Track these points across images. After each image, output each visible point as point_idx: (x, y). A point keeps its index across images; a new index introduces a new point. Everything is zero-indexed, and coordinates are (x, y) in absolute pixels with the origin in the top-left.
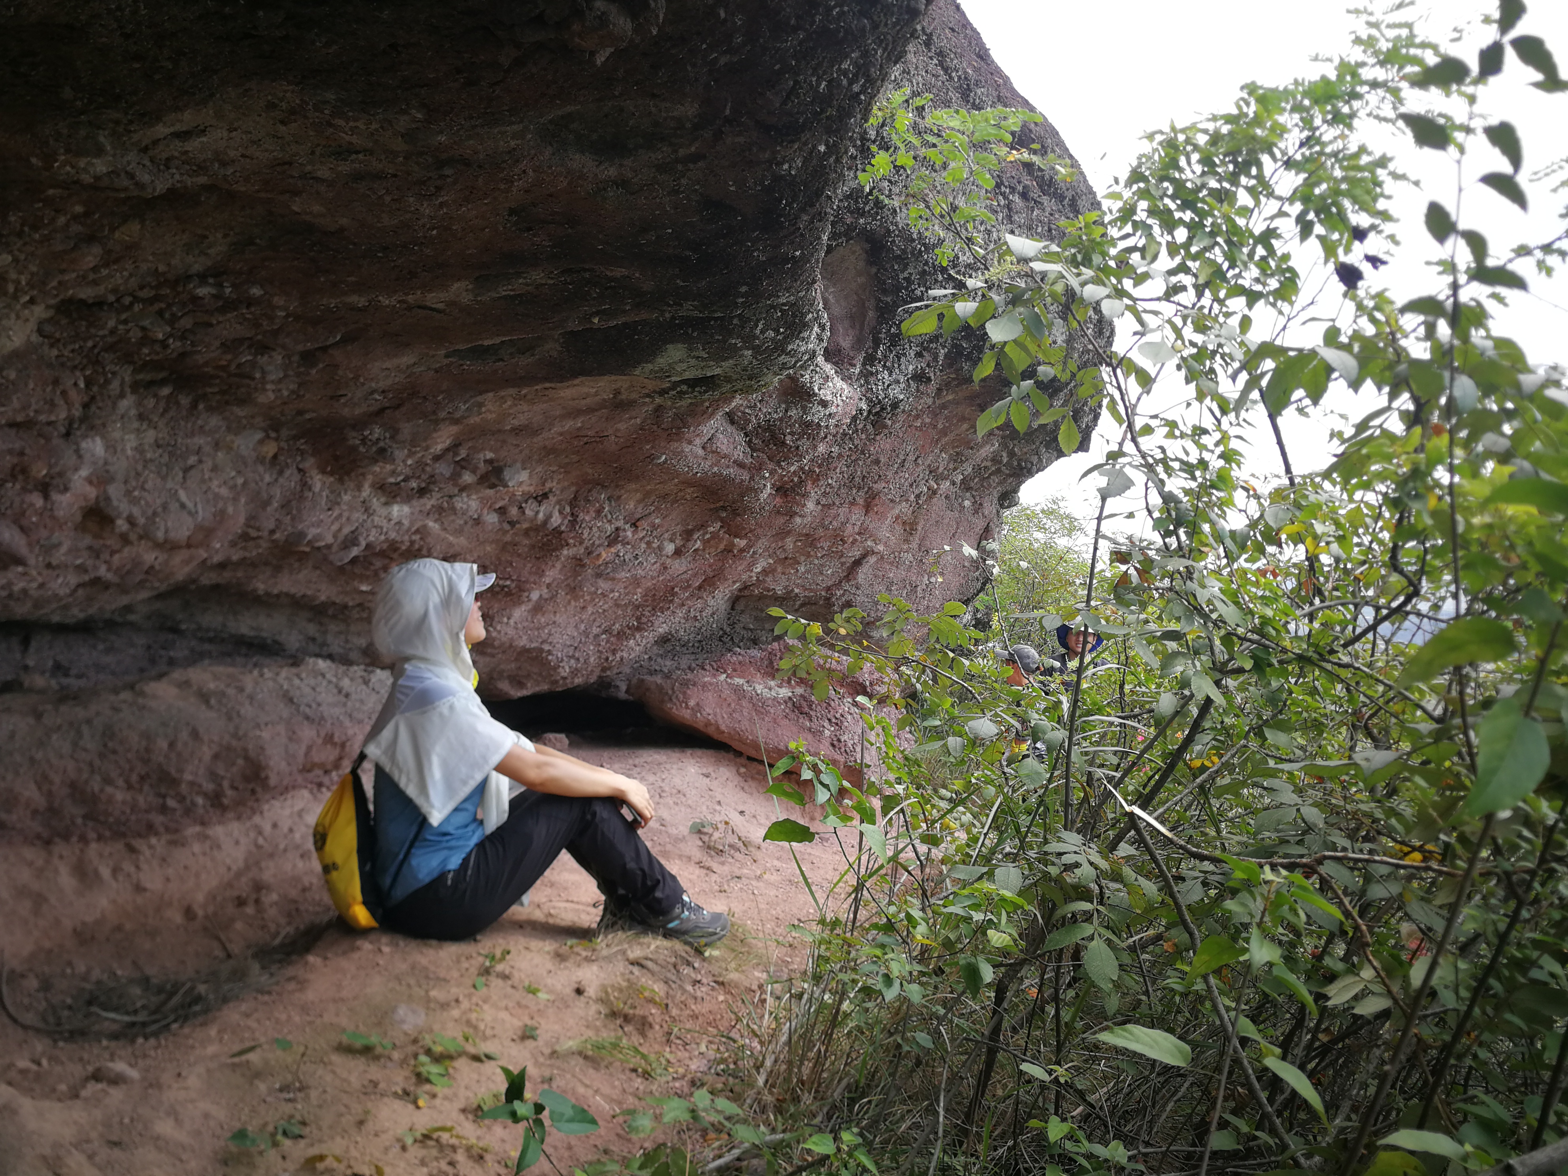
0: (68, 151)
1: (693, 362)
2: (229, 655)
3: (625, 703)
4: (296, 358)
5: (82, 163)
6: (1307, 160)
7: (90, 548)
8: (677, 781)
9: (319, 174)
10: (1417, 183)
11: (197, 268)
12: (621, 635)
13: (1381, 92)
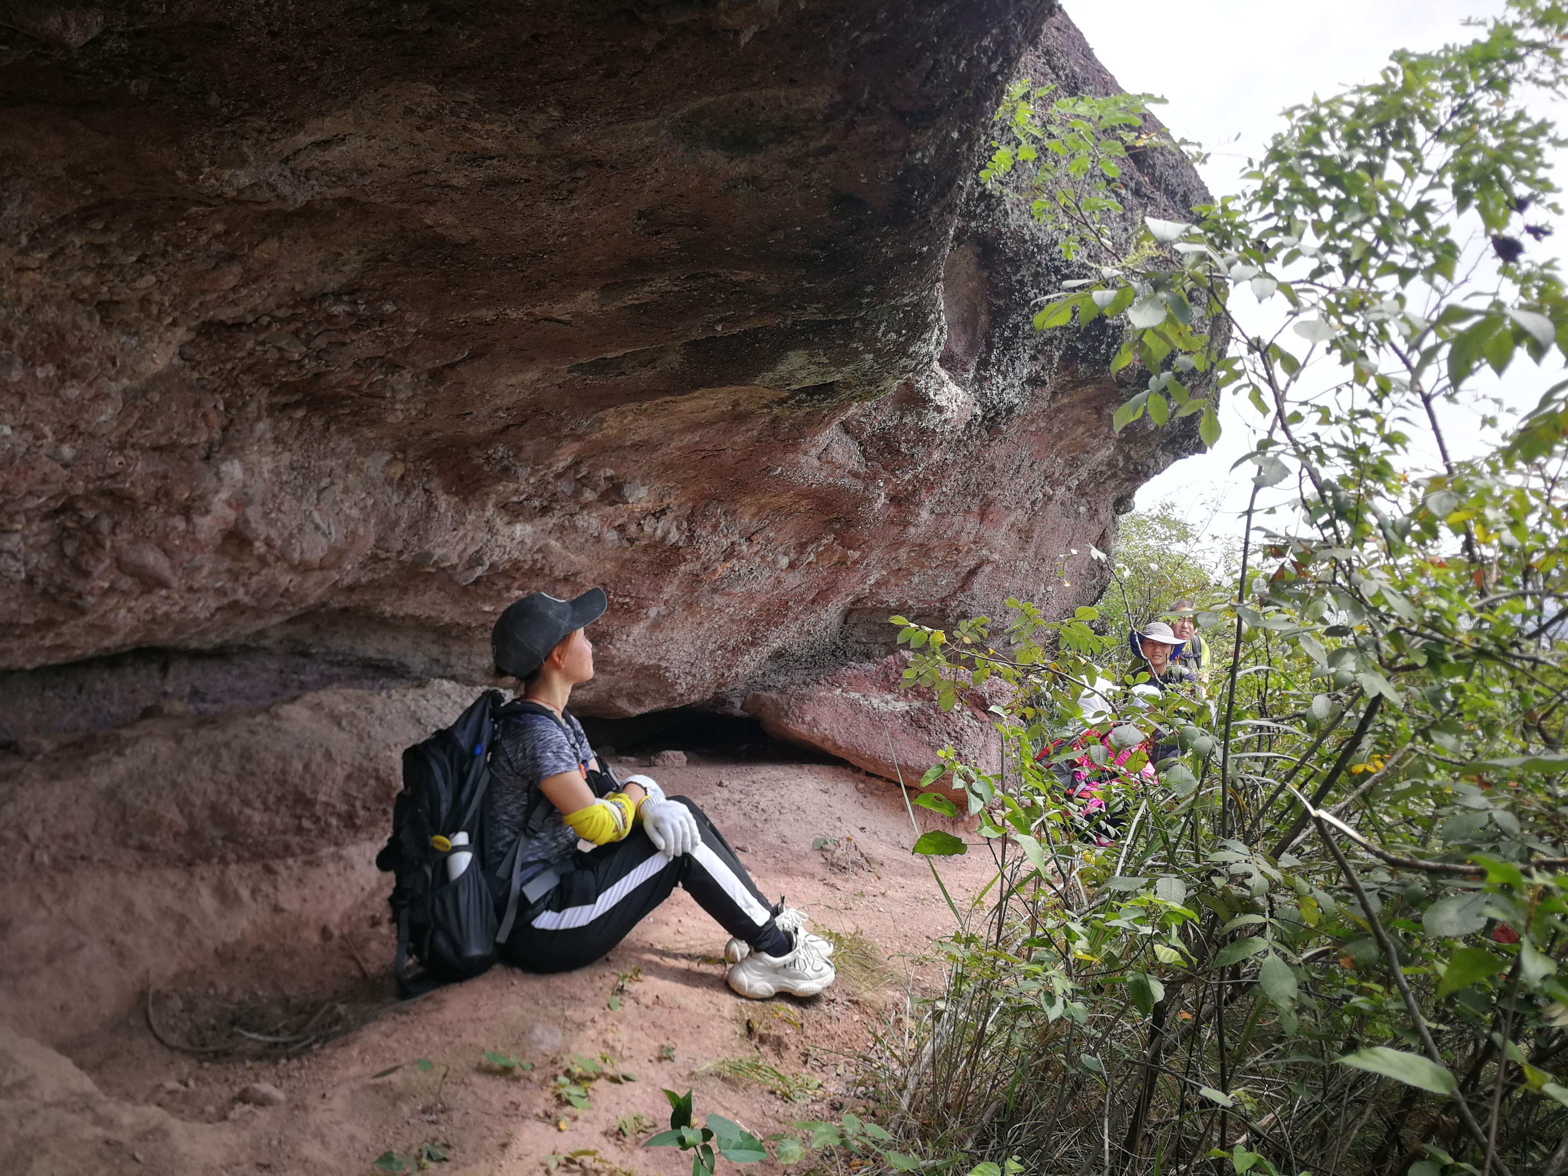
0: (213, 163)
1: (813, 368)
2: (357, 678)
3: (740, 719)
4: (424, 377)
5: (227, 174)
6: (1458, 129)
7: (229, 571)
8: (796, 797)
9: (454, 182)
11: (332, 286)
12: (736, 651)
13: (1538, 53)
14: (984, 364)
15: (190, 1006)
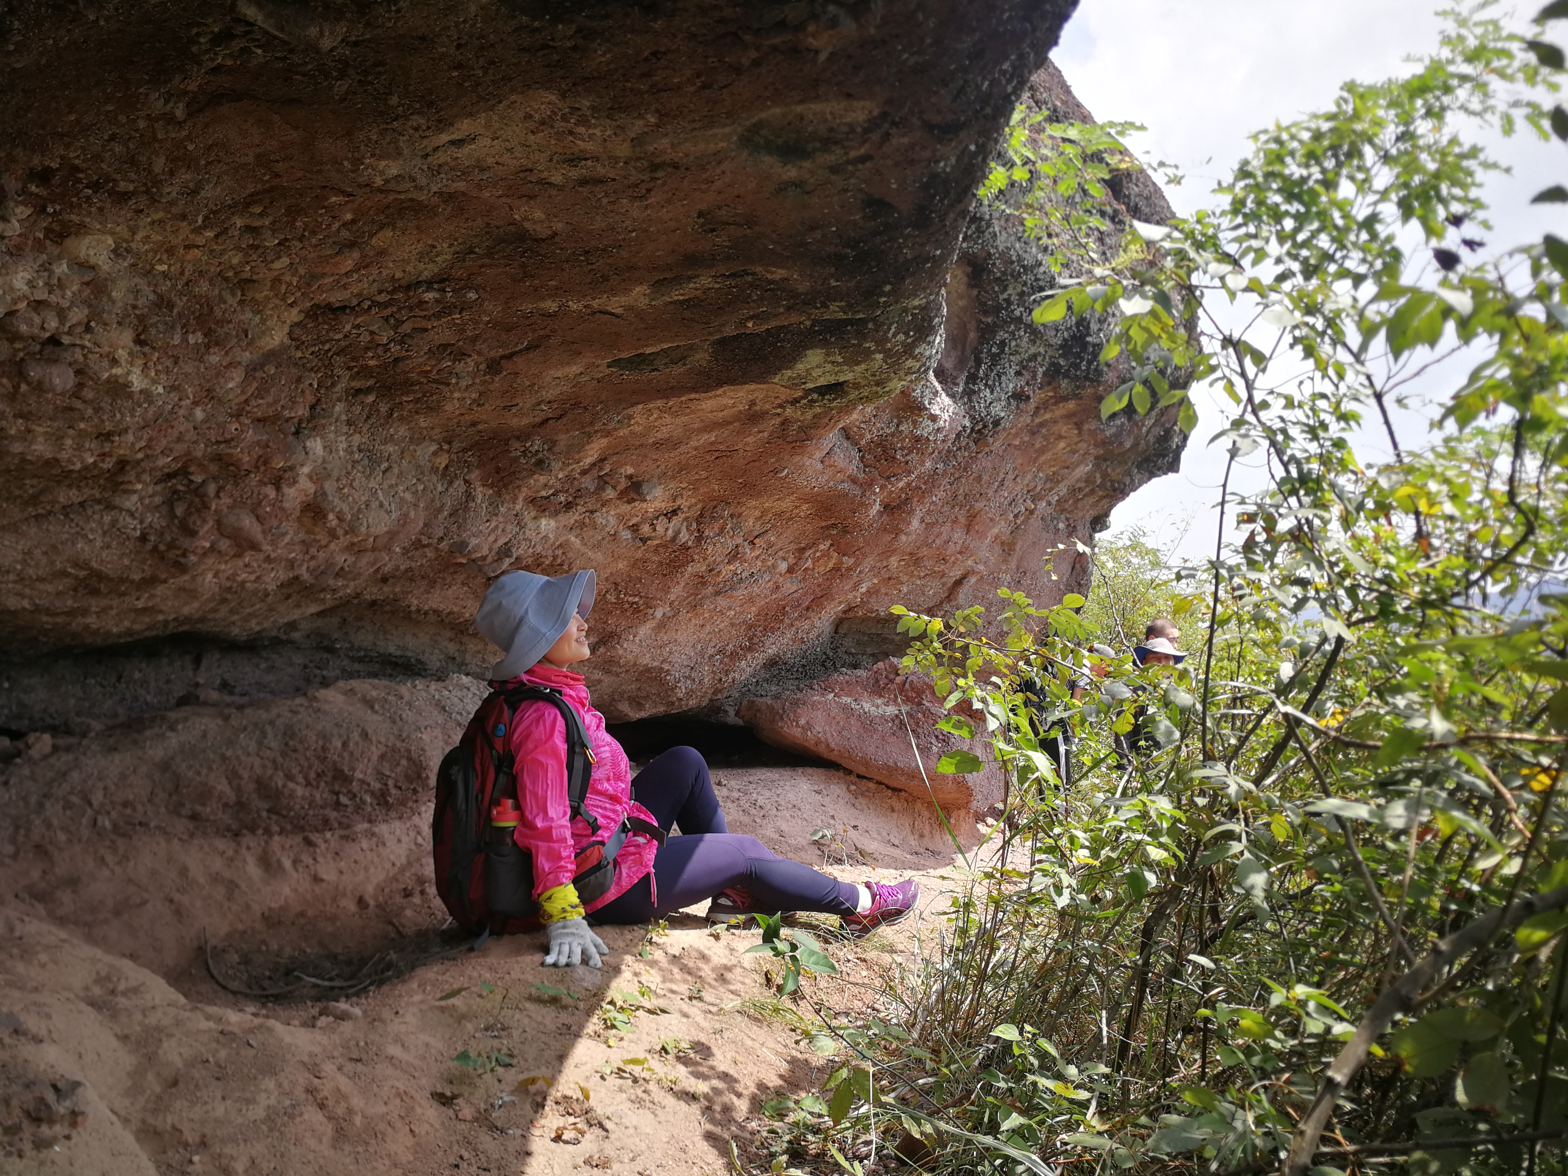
0: (373, 155)
1: (829, 367)
2: (375, 675)
3: (734, 728)
4: (483, 367)
5: (381, 165)
6: (1401, 154)
7: (303, 542)
8: (791, 796)
9: (553, 180)
10: (1508, 170)
11: (426, 275)
12: (734, 656)
13: (1468, 85)
14: (972, 378)
15: (246, 960)
